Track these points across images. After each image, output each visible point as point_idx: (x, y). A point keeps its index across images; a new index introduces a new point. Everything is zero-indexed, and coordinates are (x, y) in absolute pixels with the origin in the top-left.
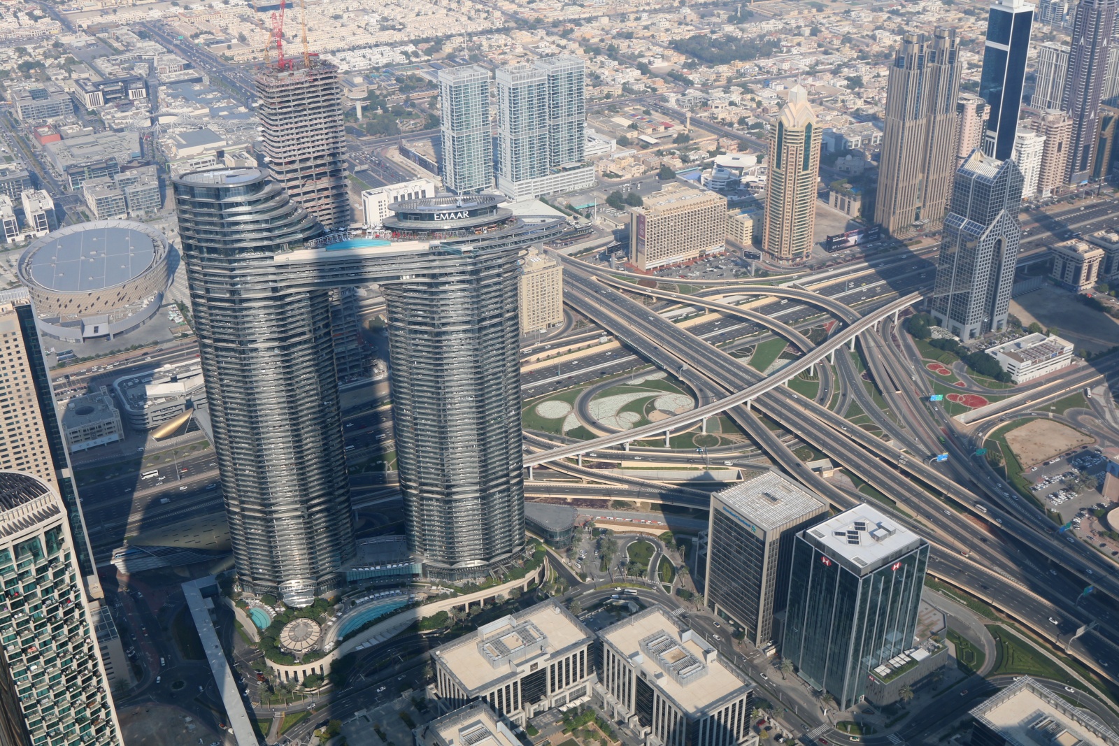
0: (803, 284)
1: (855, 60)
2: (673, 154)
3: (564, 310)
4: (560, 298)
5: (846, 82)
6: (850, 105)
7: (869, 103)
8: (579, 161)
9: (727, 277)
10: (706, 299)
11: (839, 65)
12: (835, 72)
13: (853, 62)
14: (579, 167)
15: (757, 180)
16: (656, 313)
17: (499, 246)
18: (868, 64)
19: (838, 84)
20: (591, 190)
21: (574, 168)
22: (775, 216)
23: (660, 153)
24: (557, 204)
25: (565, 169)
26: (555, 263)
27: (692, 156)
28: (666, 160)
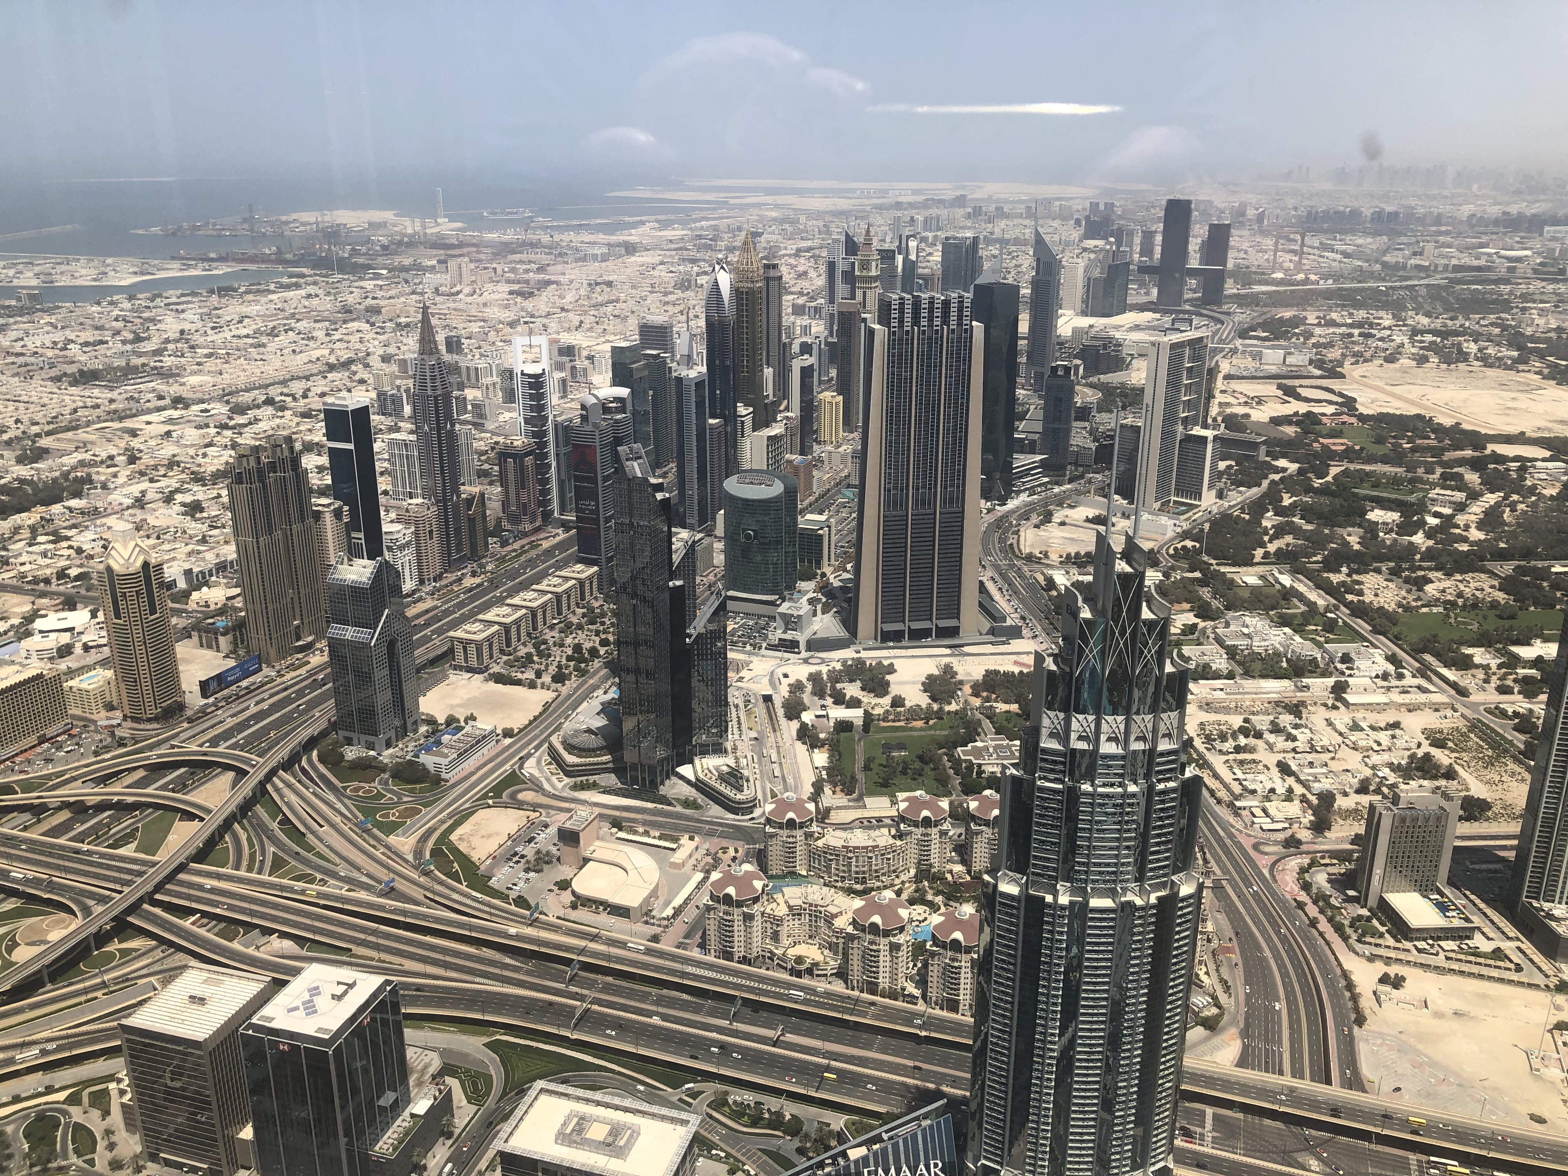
0: (183, 741)
1: (188, 483)
5: (182, 509)
6: (193, 532)
10: (59, 791)
12: (168, 500)
13: (187, 486)
15: (96, 638)
18: (204, 485)
19: (174, 512)
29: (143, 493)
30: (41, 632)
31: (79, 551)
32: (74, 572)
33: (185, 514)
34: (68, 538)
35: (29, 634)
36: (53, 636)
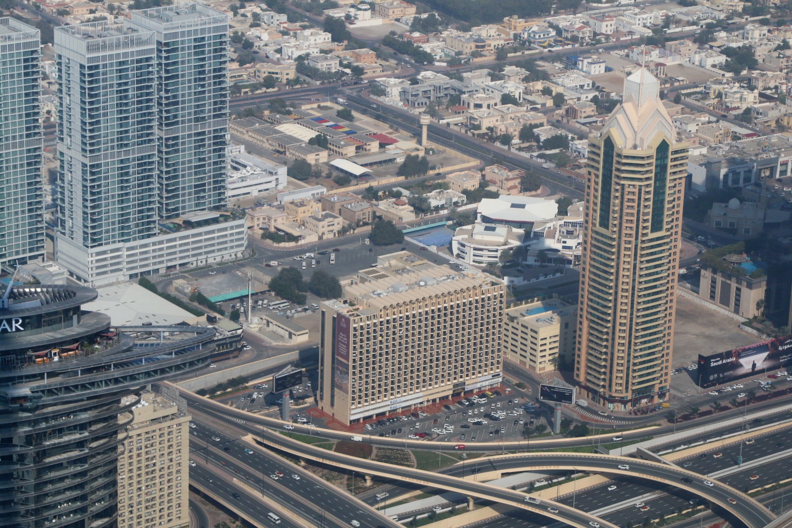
0: (656, 450)
1: (740, 15)
2: (398, 195)
3: (191, 504)
4: (185, 480)
5: (723, 59)
6: (732, 101)
7: (769, 98)
8: (217, 208)
9: (507, 437)
10: (469, 479)
11: (710, 26)
12: (703, 39)
13: (736, 20)
14: (215, 221)
15: (559, 246)
16: (373, 509)
17: (84, 387)
18: (764, 22)
19: (709, 62)
20: (238, 264)
21: (207, 222)
22: (599, 318)
23: (371, 194)
24: (172, 292)
25: (189, 225)
26: (174, 410)
27: (435, 199)
28: (384, 206)
29: (668, 21)
30: (485, 219)
31: (559, 100)
32: (545, 133)
33: (727, 67)
34: (545, 76)
35: (469, 218)
36: (502, 230)
